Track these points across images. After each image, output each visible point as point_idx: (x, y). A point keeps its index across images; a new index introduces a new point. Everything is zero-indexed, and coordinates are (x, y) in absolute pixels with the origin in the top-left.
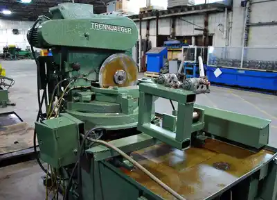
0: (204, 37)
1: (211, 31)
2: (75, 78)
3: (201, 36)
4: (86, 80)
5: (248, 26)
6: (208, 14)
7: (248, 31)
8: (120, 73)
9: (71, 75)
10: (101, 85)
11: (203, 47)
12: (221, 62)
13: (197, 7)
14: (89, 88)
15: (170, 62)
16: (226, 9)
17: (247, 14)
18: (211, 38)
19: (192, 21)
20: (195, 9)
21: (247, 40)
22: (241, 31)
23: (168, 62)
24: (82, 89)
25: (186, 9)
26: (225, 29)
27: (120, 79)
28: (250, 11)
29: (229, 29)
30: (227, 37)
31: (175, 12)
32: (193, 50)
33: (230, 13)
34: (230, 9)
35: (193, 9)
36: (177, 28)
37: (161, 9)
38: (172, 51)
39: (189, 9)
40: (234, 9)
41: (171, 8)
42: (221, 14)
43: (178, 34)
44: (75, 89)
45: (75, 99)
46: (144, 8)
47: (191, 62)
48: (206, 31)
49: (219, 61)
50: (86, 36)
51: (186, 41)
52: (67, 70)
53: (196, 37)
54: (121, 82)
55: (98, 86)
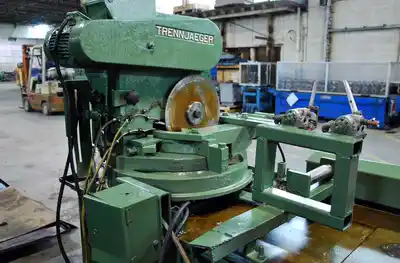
0: (268, 49)
1: (277, 40)
2: (130, 117)
3: (263, 47)
4: (147, 119)
5: (330, 33)
6: (273, 16)
7: (330, 39)
8: (195, 106)
9: (123, 112)
10: (168, 127)
11: (269, 64)
12: (295, 84)
13: (258, 6)
14: (150, 132)
15: (221, 85)
16: (299, 9)
17: (328, 16)
18: (277, 50)
19: (250, 27)
20: (256, 9)
21: (329, 53)
22: (319, 40)
23: (218, 85)
24: (140, 134)
25: (243, 9)
26: (298, 38)
27: (195, 115)
28: (332, 11)
29: (303, 37)
30: (302, 49)
31: (226, 13)
32: (255, 68)
33: (305, 15)
34: (304, 9)
35: (252, 8)
36: (229, 36)
37: (206, 9)
38: (223, 69)
39: (248, 8)
40: (310, 9)
41: (221, 7)
42: (292, 17)
43: (230, 45)
44: (129, 134)
45: (130, 150)
46: (179, 7)
47: (254, 85)
48: (270, 40)
49: (293, 82)
50: (149, 48)
51: (242, 55)
52: (117, 103)
53: (257, 49)
54: (196, 121)
55: (164, 128)
